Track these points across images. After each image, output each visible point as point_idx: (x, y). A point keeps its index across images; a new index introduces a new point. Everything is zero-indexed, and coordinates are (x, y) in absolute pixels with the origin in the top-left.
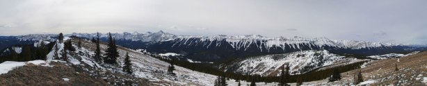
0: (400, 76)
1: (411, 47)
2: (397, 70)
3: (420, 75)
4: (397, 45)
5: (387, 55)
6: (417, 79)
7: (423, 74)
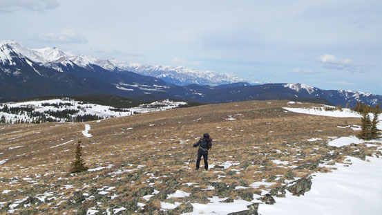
0: (94, 191)
1: (149, 80)
2: (79, 167)
3: (179, 193)
4: (86, 61)
5: (37, 104)
6: (166, 206)
7: (193, 190)
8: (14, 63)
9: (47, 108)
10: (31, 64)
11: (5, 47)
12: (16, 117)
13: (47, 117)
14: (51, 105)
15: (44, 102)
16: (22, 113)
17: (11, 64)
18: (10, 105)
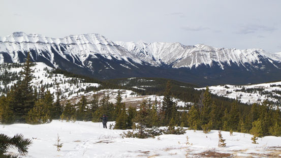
8: (261, 62)
9: (274, 88)
10: (272, 62)
11: (255, 53)
12: (250, 95)
13: (274, 95)
14: (277, 86)
15: (272, 84)
16: (255, 92)
17: (259, 62)
18: (247, 87)
